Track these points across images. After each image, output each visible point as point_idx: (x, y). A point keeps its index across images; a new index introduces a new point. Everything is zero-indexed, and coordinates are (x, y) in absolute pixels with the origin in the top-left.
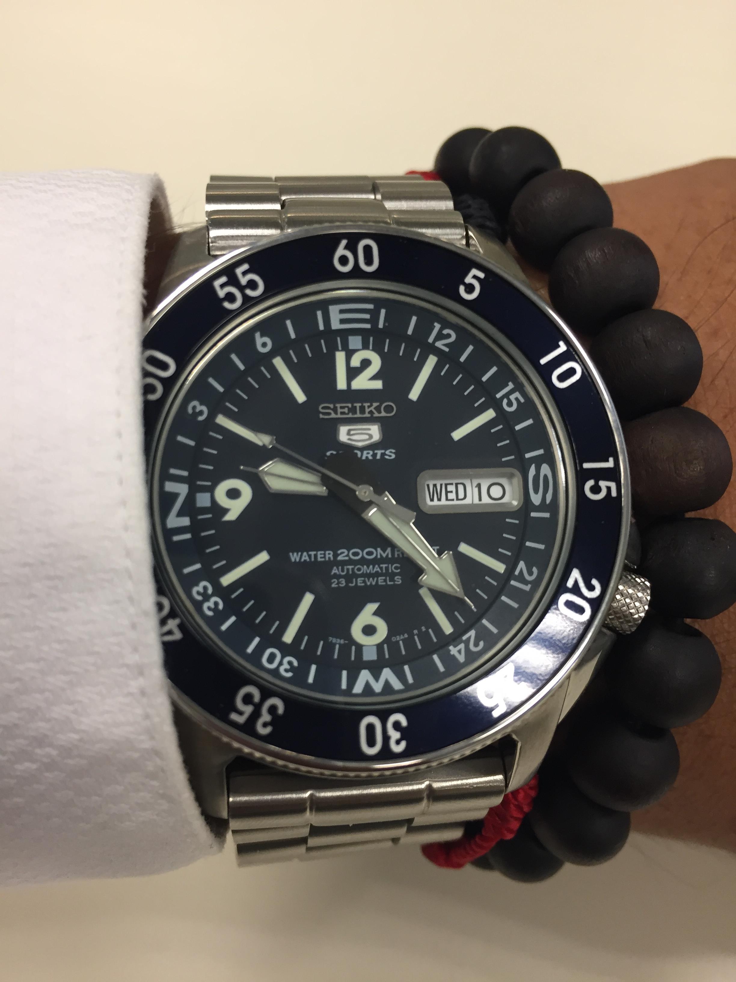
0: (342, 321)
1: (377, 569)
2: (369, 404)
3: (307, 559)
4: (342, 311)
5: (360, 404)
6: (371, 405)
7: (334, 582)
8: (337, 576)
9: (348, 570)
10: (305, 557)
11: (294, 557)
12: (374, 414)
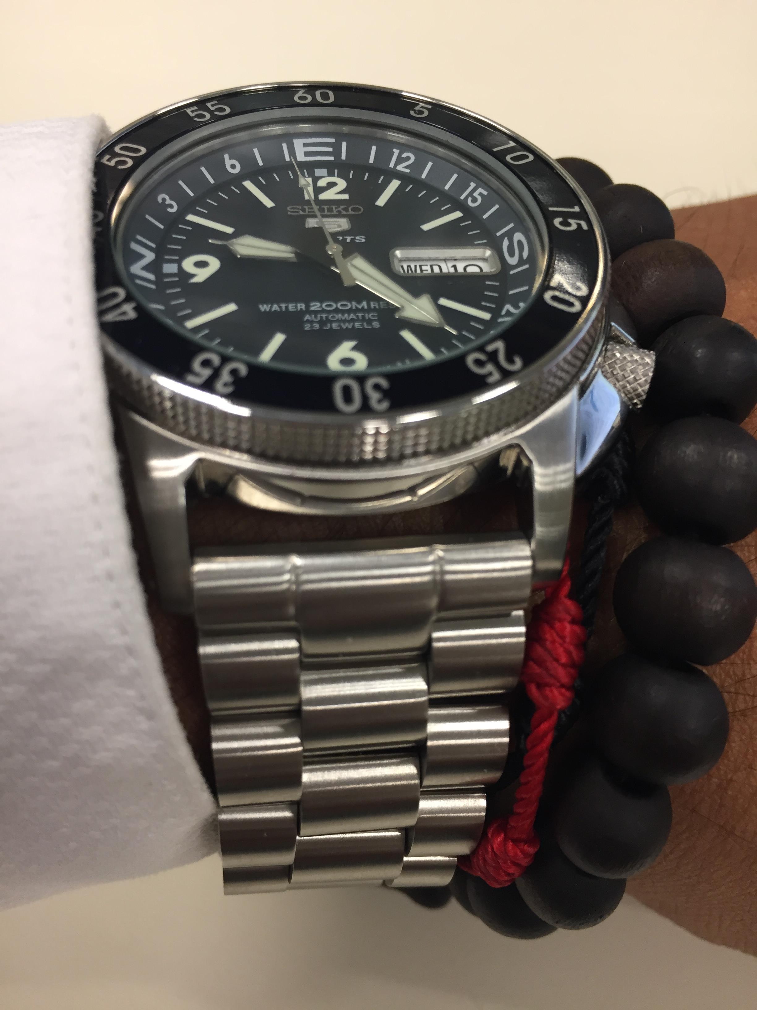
0: (307, 154)
1: (352, 316)
2: (337, 206)
3: (278, 309)
4: (305, 145)
5: (328, 207)
6: (339, 207)
7: (307, 326)
8: (311, 322)
9: (321, 317)
10: (275, 307)
11: (264, 308)
12: (342, 212)
